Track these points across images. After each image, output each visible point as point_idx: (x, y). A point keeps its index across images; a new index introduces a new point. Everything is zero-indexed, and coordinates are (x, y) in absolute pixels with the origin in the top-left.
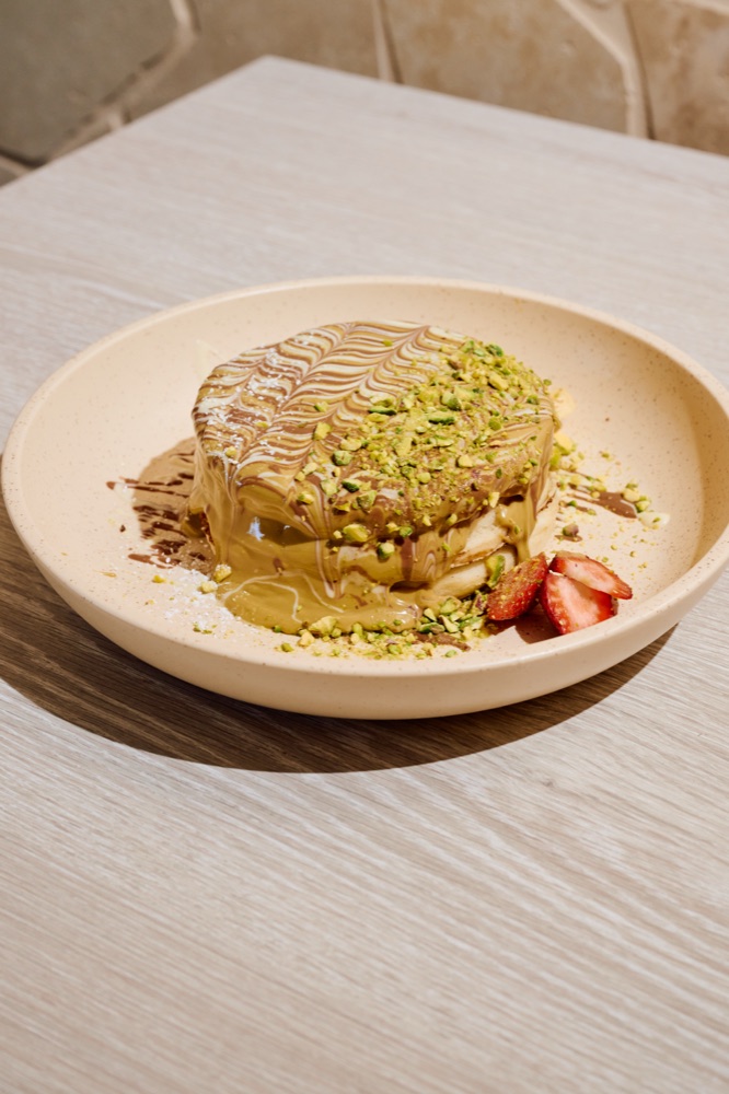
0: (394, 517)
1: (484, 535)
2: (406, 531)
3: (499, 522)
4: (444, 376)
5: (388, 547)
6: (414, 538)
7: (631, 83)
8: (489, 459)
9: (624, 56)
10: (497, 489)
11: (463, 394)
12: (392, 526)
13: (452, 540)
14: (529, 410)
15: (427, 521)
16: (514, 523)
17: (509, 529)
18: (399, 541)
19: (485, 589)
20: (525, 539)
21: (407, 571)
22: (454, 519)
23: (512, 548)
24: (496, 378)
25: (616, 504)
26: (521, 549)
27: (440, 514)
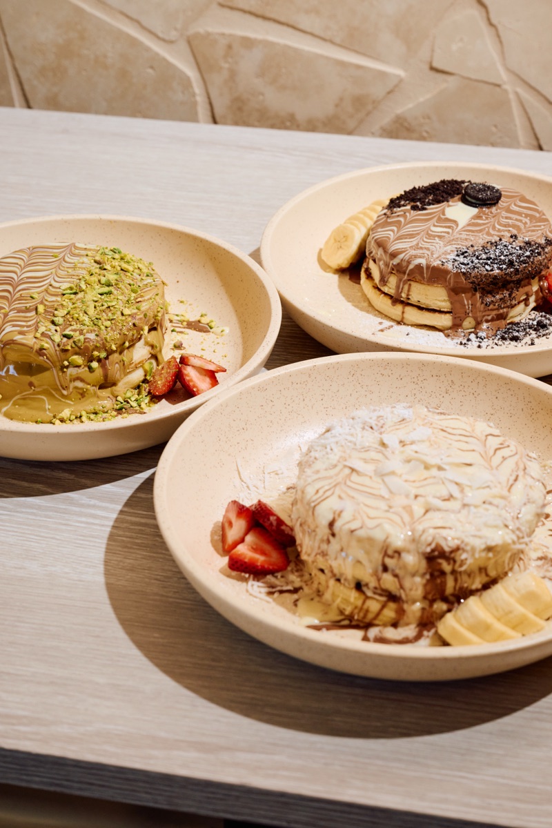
0: (96, 348)
1: (140, 352)
2: (103, 355)
3: (147, 343)
4: (95, 268)
5: (95, 364)
6: (107, 358)
7: (198, 88)
8: (138, 309)
9: (191, 73)
10: (146, 325)
11: (112, 277)
12: (96, 353)
13: (126, 356)
14: (149, 280)
15: (114, 347)
16: (155, 343)
17: (152, 346)
18: (99, 360)
19: (145, 381)
20: (160, 351)
21: (106, 376)
22: (127, 344)
23: (154, 357)
24: (125, 266)
25: (196, 326)
26: (159, 357)
27: (119, 342)
